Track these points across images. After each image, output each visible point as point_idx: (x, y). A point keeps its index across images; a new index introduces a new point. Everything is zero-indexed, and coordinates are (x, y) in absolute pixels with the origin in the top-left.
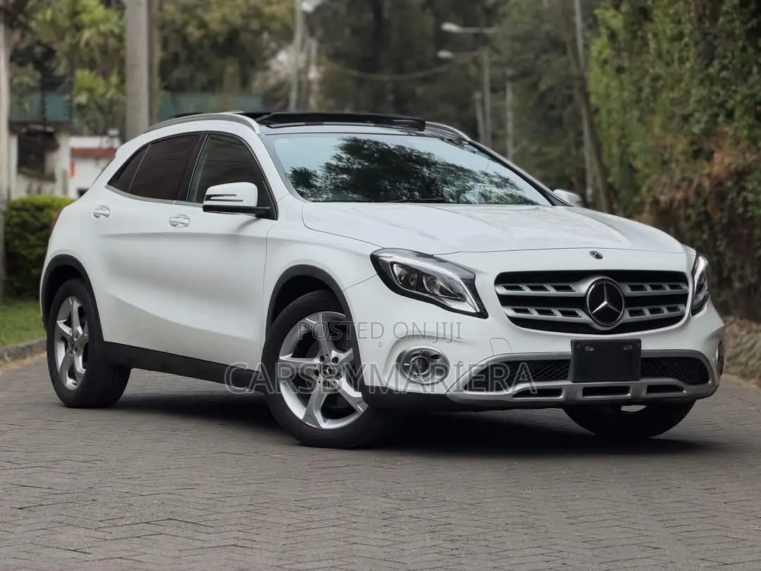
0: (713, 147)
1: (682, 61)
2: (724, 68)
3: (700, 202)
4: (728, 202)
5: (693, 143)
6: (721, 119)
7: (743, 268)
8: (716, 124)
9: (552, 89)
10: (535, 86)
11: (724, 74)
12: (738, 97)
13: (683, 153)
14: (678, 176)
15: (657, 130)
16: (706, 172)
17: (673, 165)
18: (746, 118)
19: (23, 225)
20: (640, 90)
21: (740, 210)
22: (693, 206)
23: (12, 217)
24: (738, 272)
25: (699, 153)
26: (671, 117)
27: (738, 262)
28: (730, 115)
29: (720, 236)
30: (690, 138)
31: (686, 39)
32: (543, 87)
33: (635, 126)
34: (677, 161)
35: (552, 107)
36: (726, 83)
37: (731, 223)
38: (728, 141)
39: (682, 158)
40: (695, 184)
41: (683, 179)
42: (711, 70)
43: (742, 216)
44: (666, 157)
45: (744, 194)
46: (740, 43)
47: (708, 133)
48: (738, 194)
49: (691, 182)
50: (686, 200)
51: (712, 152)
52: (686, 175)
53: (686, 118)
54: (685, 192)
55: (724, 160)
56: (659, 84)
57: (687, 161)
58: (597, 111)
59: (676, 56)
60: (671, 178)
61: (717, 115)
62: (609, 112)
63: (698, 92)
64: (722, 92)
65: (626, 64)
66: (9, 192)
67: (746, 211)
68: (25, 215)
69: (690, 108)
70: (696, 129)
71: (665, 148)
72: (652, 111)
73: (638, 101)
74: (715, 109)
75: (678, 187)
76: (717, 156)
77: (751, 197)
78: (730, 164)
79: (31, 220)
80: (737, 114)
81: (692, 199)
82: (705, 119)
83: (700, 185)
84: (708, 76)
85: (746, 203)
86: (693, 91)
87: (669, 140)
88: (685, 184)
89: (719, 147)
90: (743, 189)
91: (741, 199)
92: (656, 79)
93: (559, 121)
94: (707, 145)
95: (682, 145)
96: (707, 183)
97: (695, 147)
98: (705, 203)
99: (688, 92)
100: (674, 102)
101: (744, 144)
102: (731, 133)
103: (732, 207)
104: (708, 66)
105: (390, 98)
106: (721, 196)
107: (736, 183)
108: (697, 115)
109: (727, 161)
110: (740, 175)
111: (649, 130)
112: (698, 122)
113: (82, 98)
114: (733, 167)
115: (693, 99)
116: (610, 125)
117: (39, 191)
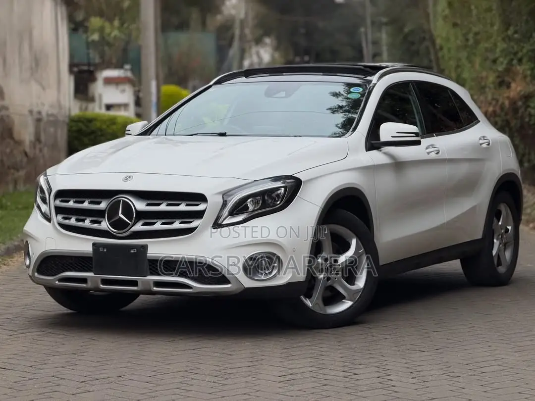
0: (510, 80)
1: (492, 25)
2: (516, 32)
3: (503, 114)
4: (520, 114)
5: (498, 77)
6: (515, 62)
7: (529, 154)
8: (512, 65)
9: (412, 32)
10: (401, 29)
11: (516, 36)
12: (525, 51)
13: (493, 83)
14: (490, 97)
15: (477, 66)
16: (506, 95)
17: (487, 90)
18: (529, 63)
19: (80, 131)
20: (467, 40)
21: (527, 120)
22: (499, 116)
23: (71, 127)
24: (526, 157)
25: (502, 83)
26: (486, 59)
27: (527, 151)
28: (520, 61)
29: (516, 134)
30: (497, 74)
31: (494, 12)
32: (406, 30)
33: (464, 61)
34: (490, 88)
35: (413, 43)
36: (518, 41)
37: (522, 127)
38: (520, 76)
39: (492, 86)
40: (500, 103)
41: (493, 99)
42: (510, 32)
43: (528, 123)
44: (483, 84)
45: (529, 109)
46: (525, 18)
47: (508, 70)
48: (526, 110)
49: (497, 101)
50: (494, 112)
51: (510, 83)
52: (495, 97)
53: (494, 61)
54: (494, 106)
55: (517, 88)
56: (479, 37)
57: (495, 88)
58: (441, 48)
59: (489, 21)
60: (486, 98)
61: (512, 60)
62: (449, 50)
63: (501, 46)
64: (516, 47)
65: (459, 22)
66: (70, 110)
67: (530, 120)
68: (80, 125)
69: (497, 55)
70: (500, 68)
71: (482, 78)
72: (475, 54)
73: (466, 46)
74: (512, 56)
75: (490, 104)
76: (513, 85)
77: (533, 111)
78: (521, 91)
79: (84, 128)
80: (525, 60)
81: (498, 111)
82: (505, 62)
83: (503, 103)
84: (508, 36)
85: (530, 115)
86: (499, 44)
87: (484, 74)
88: (494, 103)
89: (514, 80)
90: (528, 106)
91: (527, 113)
92: (476, 34)
93: (417, 53)
94: (507, 79)
95: (492, 78)
96: (507, 103)
97: (500, 80)
98: (506, 114)
99: (495, 45)
100: (487, 50)
101: (529, 79)
102: (521, 72)
103: (522, 118)
104: (507, 29)
105: (303, 31)
106: (515, 110)
107: (524, 103)
108: (501, 59)
109: (519, 89)
110: (527, 98)
111: (473, 66)
112: (502, 63)
113: (95, 37)
114: (522, 93)
115: (498, 50)
116: (450, 59)
117: (86, 109)
